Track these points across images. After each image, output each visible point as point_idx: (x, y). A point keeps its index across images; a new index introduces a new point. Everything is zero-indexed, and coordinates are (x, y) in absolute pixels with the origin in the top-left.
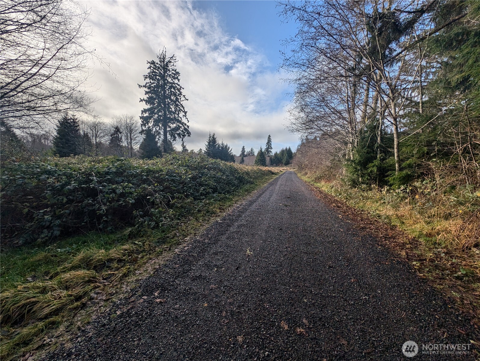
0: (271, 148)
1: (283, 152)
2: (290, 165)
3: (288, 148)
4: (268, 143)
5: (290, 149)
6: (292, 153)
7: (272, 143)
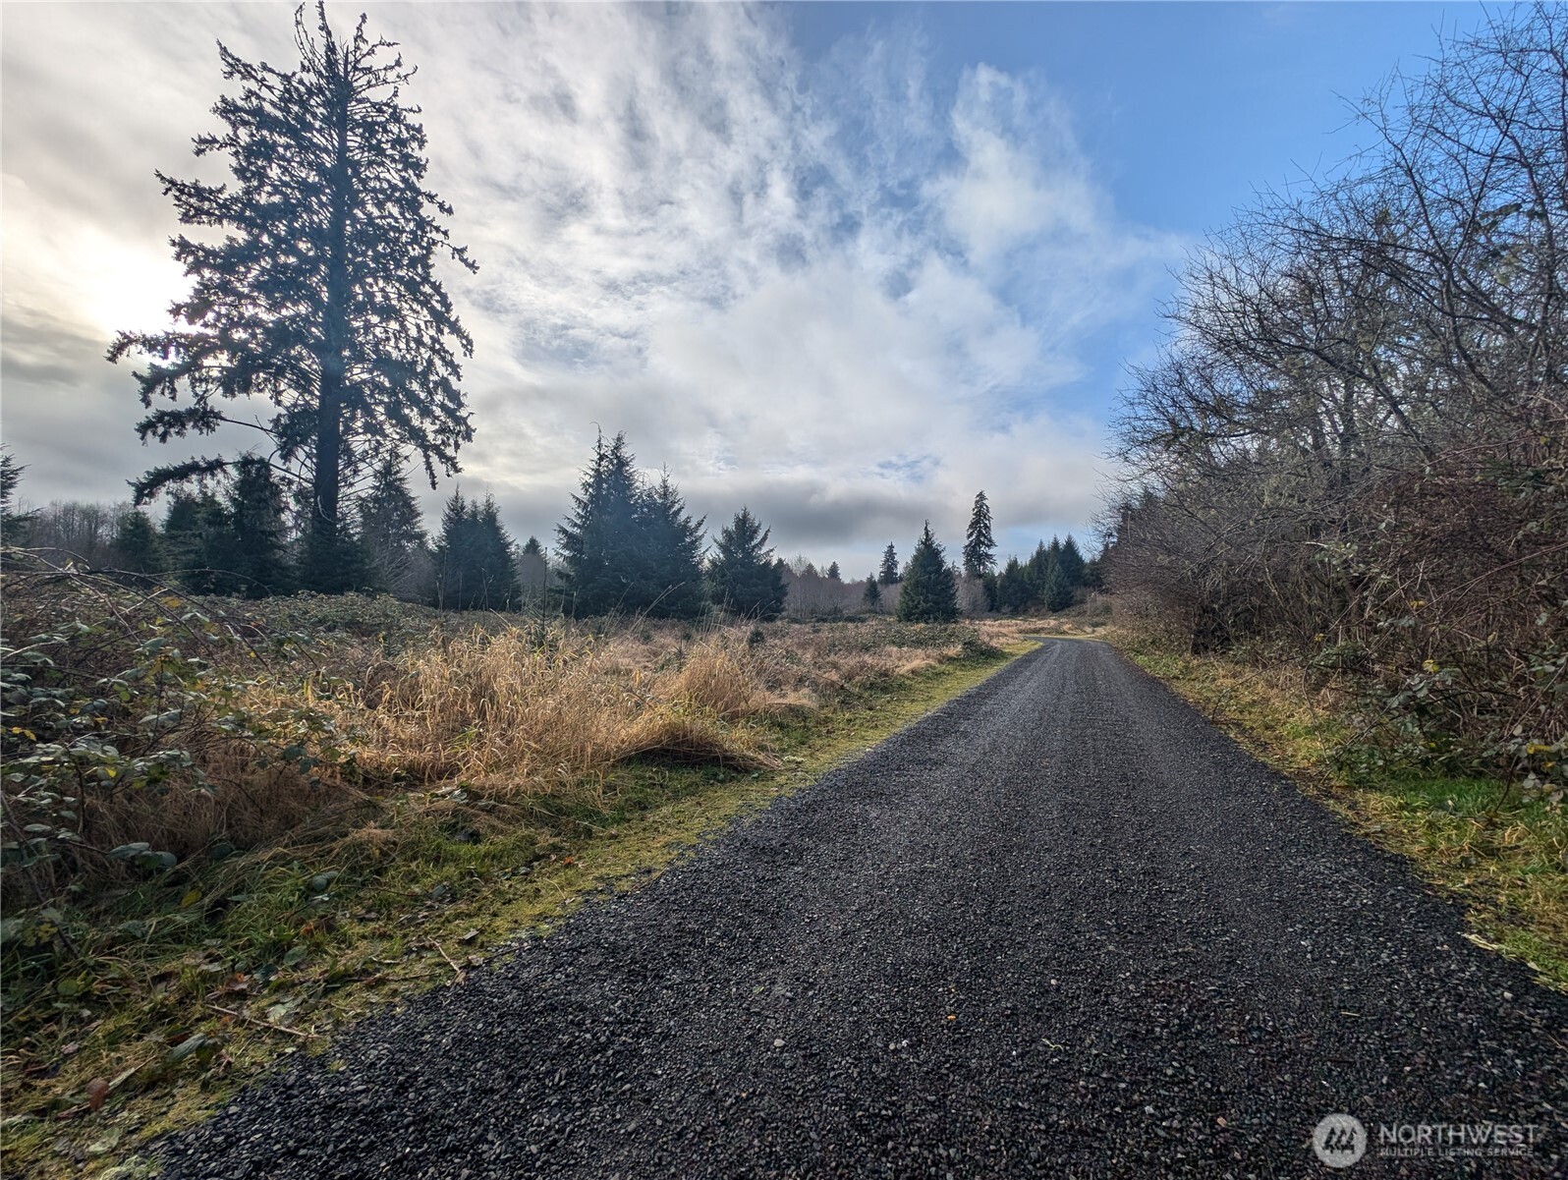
0: (991, 544)
1: (1041, 558)
2: (1077, 608)
3: (1062, 542)
4: (974, 525)
5: (1070, 545)
6: (1079, 560)
7: (993, 524)
